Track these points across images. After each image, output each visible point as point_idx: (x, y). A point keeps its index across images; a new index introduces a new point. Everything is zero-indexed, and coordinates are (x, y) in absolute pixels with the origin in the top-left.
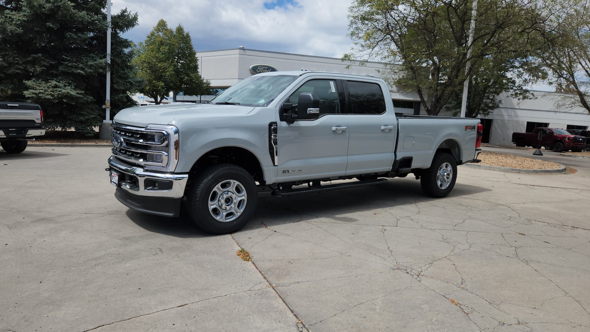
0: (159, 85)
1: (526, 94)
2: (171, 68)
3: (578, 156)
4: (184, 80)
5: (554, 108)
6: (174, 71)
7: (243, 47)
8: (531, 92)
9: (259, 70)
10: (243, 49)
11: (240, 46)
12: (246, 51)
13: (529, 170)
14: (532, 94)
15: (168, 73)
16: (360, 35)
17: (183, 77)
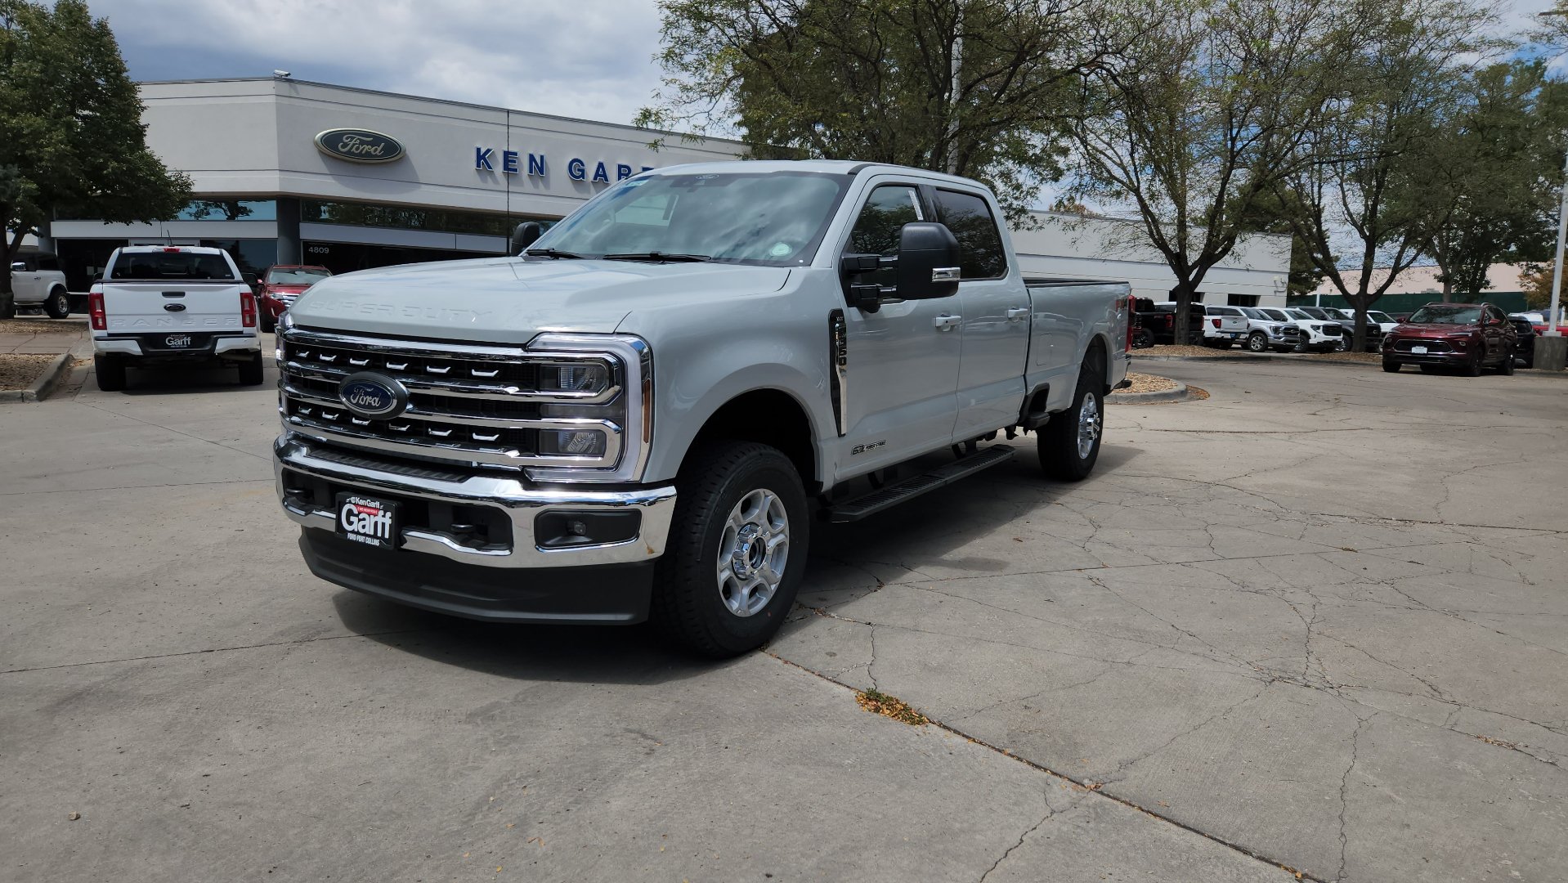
0: (19, 189)
1: (1019, 217)
2: (60, 134)
3: (1158, 357)
4: (105, 172)
5: (1099, 253)
6: (69, 142)
7: (289, 74)
8: (1030, 214)
9: (345, 145)
10: (286, 79)
11: (277, 71)
12: (299, 86)
13: (1133, 396)
14: (1033, 217)
15: (49, 149)
16: (688, 58)
17: (101, 160)
